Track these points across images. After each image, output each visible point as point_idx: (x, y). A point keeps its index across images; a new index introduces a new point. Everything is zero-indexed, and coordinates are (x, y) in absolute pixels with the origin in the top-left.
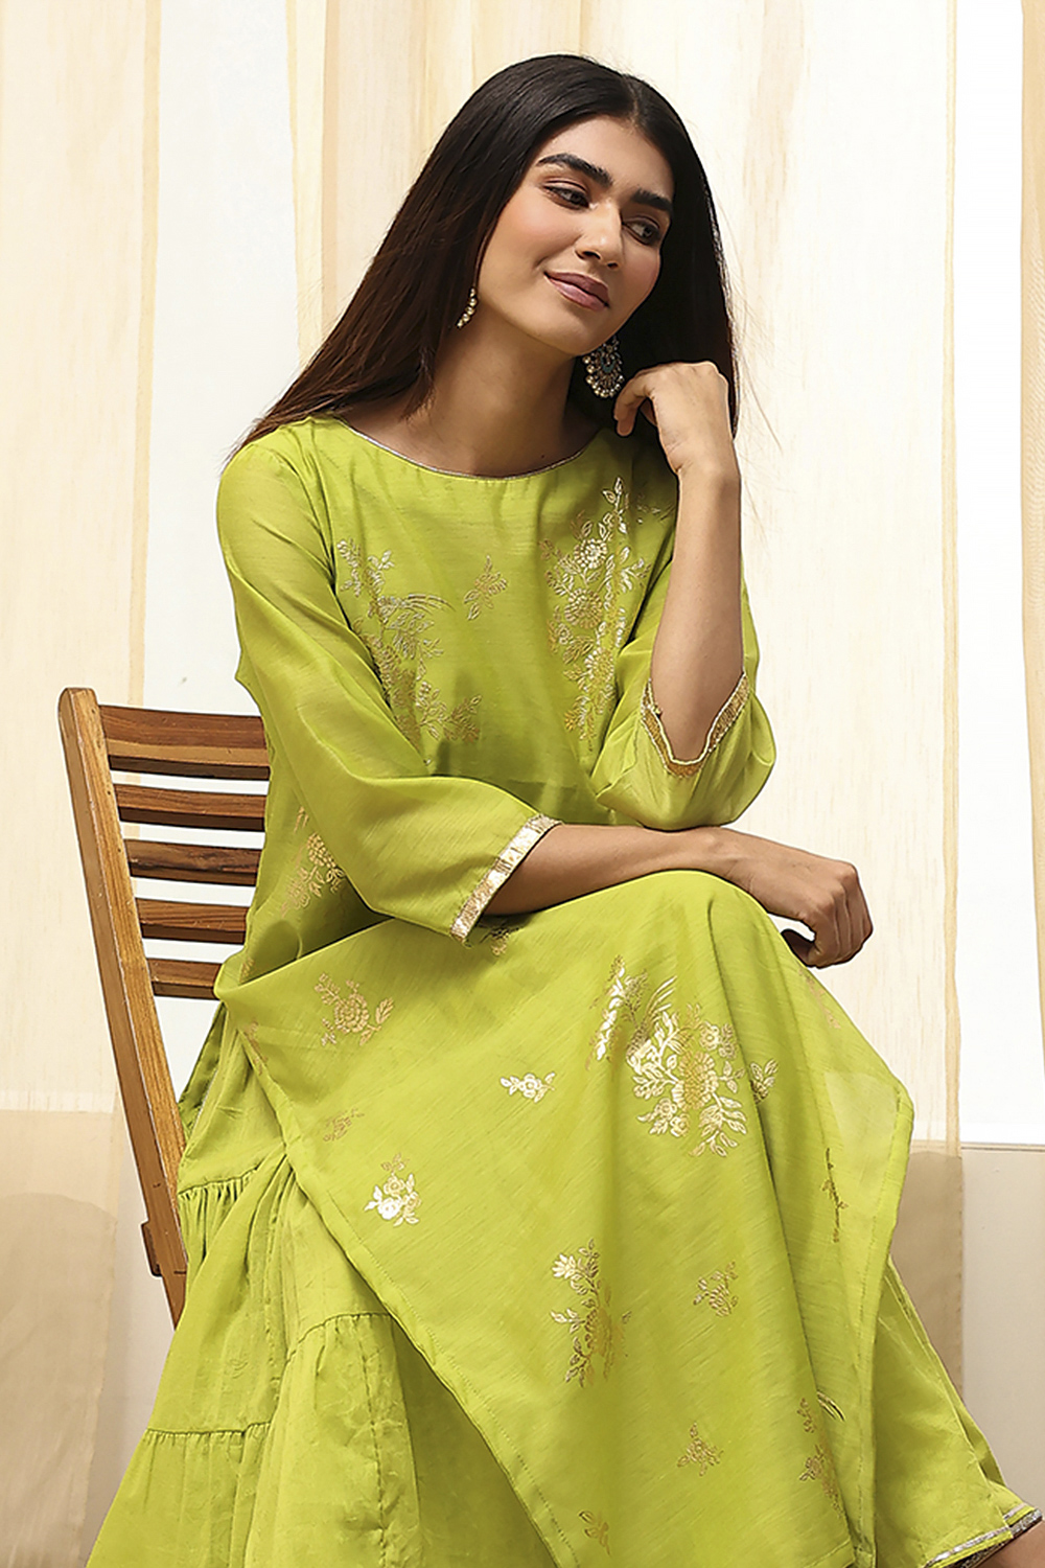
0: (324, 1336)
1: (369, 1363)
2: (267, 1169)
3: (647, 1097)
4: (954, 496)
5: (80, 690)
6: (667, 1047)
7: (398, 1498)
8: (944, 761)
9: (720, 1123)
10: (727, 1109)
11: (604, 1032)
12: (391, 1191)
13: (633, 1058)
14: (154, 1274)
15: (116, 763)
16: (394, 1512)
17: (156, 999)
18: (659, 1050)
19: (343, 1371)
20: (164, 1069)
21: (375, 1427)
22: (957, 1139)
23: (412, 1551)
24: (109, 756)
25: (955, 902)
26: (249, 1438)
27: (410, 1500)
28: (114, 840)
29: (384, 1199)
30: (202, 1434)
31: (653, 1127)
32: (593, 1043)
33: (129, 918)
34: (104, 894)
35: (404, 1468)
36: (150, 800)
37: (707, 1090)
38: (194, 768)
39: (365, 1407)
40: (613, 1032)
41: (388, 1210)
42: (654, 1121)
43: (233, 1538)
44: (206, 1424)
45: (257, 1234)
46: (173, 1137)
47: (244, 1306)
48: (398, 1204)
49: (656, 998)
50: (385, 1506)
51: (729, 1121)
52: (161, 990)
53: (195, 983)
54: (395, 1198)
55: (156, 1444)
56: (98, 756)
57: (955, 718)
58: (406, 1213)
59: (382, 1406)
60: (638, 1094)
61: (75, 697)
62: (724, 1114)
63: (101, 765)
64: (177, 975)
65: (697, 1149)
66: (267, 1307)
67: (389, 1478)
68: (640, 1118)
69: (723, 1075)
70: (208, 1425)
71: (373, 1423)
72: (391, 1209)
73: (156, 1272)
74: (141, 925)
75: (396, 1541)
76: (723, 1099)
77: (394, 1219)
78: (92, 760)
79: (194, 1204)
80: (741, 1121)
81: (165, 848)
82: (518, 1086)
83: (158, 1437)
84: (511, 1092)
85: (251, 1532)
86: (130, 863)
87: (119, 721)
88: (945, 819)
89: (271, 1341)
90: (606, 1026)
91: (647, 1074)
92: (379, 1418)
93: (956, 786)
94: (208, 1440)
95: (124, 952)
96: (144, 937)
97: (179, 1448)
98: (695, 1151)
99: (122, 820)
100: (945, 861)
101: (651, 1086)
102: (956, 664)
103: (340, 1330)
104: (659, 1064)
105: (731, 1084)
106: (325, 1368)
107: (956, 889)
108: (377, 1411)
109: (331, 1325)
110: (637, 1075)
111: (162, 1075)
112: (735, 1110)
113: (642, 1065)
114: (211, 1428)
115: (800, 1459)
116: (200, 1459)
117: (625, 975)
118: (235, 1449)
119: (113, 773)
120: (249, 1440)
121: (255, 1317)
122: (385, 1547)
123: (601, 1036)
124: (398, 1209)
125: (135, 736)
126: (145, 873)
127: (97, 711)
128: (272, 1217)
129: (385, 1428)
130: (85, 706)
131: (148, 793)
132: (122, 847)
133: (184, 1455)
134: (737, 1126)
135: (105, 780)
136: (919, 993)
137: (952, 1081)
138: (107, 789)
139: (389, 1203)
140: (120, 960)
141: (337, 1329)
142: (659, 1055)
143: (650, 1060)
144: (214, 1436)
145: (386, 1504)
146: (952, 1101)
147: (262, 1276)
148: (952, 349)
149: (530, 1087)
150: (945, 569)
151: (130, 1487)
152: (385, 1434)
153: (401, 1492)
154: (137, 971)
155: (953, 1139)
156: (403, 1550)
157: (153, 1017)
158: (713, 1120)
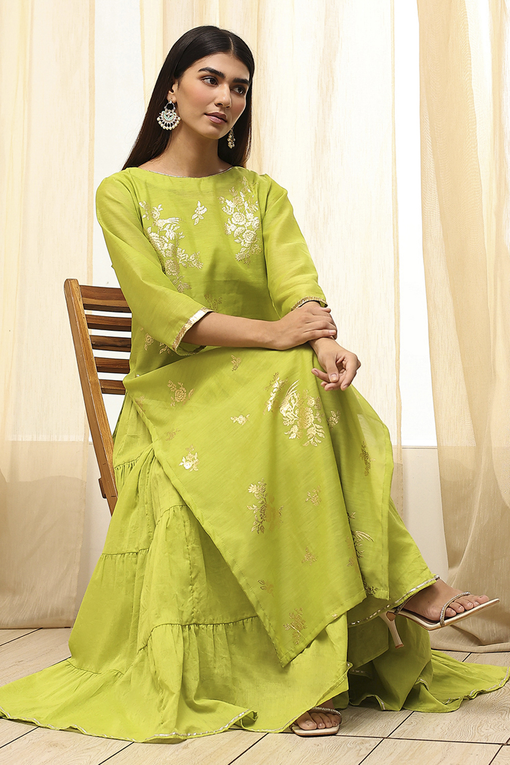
0: (169, 514)
1: (186, 524)
2: (145, 454)
3: (288, 425)
4: (397, 204)
5: (72, 279)
6: (296, 406)
7: (198, 573)
8: (395, 303)
9: (315, 434)
10: (317, 429)
11: (271, 401)
12: (189, 459)
13: (283, 411)
14: (104, 498)
15: (86, 307)
16: (196, 579)
17: (103, 395)
18: (292, 407)
19: (177, 526)
20: (106, 420)
21: (189, 547)
22: (401, 445)
23: (203, 594)
24: (84, 304)
25: (399, 356)
26: (141, 555)
27: (203, 575)
28: (86, 335)
29: (186, 461)
30: (122, 554)
31: (290, 436)
32: (266, 404)
33: (92, 364)
34: (82, 356)
35: (200, 563)
36: (99, 321)
37: (310, 421)
38: (115, 308)
39: (185, 540)
40: (274, 401)
41: (187, 466)
42: (291, 434)
43: (135, 592)
44: (123, 550)
45: (141, 479)
46: (110, 445)
47: (137, 507)
48: (191, 463)
49: (291, 388)
50: (193, 577)
51: (318, 433)
52: (105, 391)
53: (117, 388)
54: (190, 461)
55: (105, 559)
56: (79, 304)
57: (398, 287)
58: (194, 467)
59: (191, 540)
60: (285, 424)
61: (71, 282)
62: (316, 431)
63: (81, 308)
64: (111, 385)
65: (306, 443)
66: (146, 505)
67: (194, 567)
68: (285, 433)
69: (316, 416)
70: (124, 551)
71: (188, 546)
72: (188, 465)
73: (104, 497)
74: (97, 367)
75: (197, 590)
76: (316, 425)
77: (190, 469)
78: (77, 305)
79: (120, 471)
80: (323, 433)
81: (105, 338)
82: (236, 420)
83: (106, 556)
84: (234, 422)
85: (143, 590)
86: (92, 344)
87: (87, 291)
88: (395, 325)
89: (148, 518)
90: (271, 399)
91: (288, 416)
92: (190, 544)
93: (399, 313)
94: (124, 556)
95: (90, 377)
96: (98, 372)
97: (114, 560)
98: (305, 444)
99: (89, 328)
100: (395, 341)
101: (289, 421)
102: (398, 268)
103: (175, 511)
104: (292, 413)
105: (319, 419)
106: (169, 525)
107: (399, 352)
108: (189, 542)
109: (172, 510)
110: (284, 417)
111: (105, 422)
112: (320, 429)
113: (286, 413)
114: (125, 552)
115: (347, 558)
116: (121, 563)
117: (279, 380)
118: (134, 559)
119: (85, 310)
120: (140, 556)
121: (141, 510)
122: (193, 592)
123: (270, 402)
124: (191, 466)
125: (93, 296)
126: (98, 348)
127: (79, 287)
128: (147, 471)
129: (193, 548)
130: (74, 286)
131: (98, 318)
132: (89, 338)
133: (115, 563)
134: (321, 435)
135: (82, 313)
136: (386, 391)
137: (399, 424)
138: (83, 316)
139: (188, 463)
140: (89, 380)
141: (174, 511)
142: (292, 409)
143: (289, 411)
144: (126, 554)
145: (193, 576)
146: (399, 431)
147: (144, 495)
148: (395, 149)
149: (241, 420)
150: (394, 232)
151: (96, 575)
152: (192, 550)
153: (199, 572)
154: (96, 384)
155: (399, 445)
156: (200, 593)
157: (102, 401)
158: (312, 433)
